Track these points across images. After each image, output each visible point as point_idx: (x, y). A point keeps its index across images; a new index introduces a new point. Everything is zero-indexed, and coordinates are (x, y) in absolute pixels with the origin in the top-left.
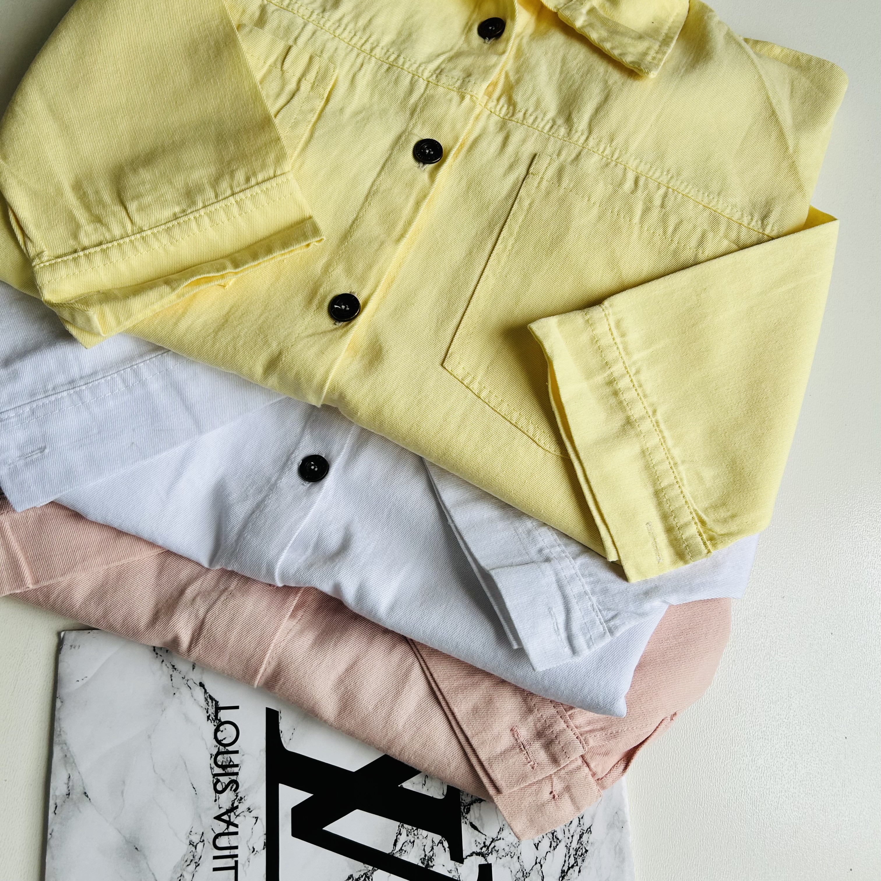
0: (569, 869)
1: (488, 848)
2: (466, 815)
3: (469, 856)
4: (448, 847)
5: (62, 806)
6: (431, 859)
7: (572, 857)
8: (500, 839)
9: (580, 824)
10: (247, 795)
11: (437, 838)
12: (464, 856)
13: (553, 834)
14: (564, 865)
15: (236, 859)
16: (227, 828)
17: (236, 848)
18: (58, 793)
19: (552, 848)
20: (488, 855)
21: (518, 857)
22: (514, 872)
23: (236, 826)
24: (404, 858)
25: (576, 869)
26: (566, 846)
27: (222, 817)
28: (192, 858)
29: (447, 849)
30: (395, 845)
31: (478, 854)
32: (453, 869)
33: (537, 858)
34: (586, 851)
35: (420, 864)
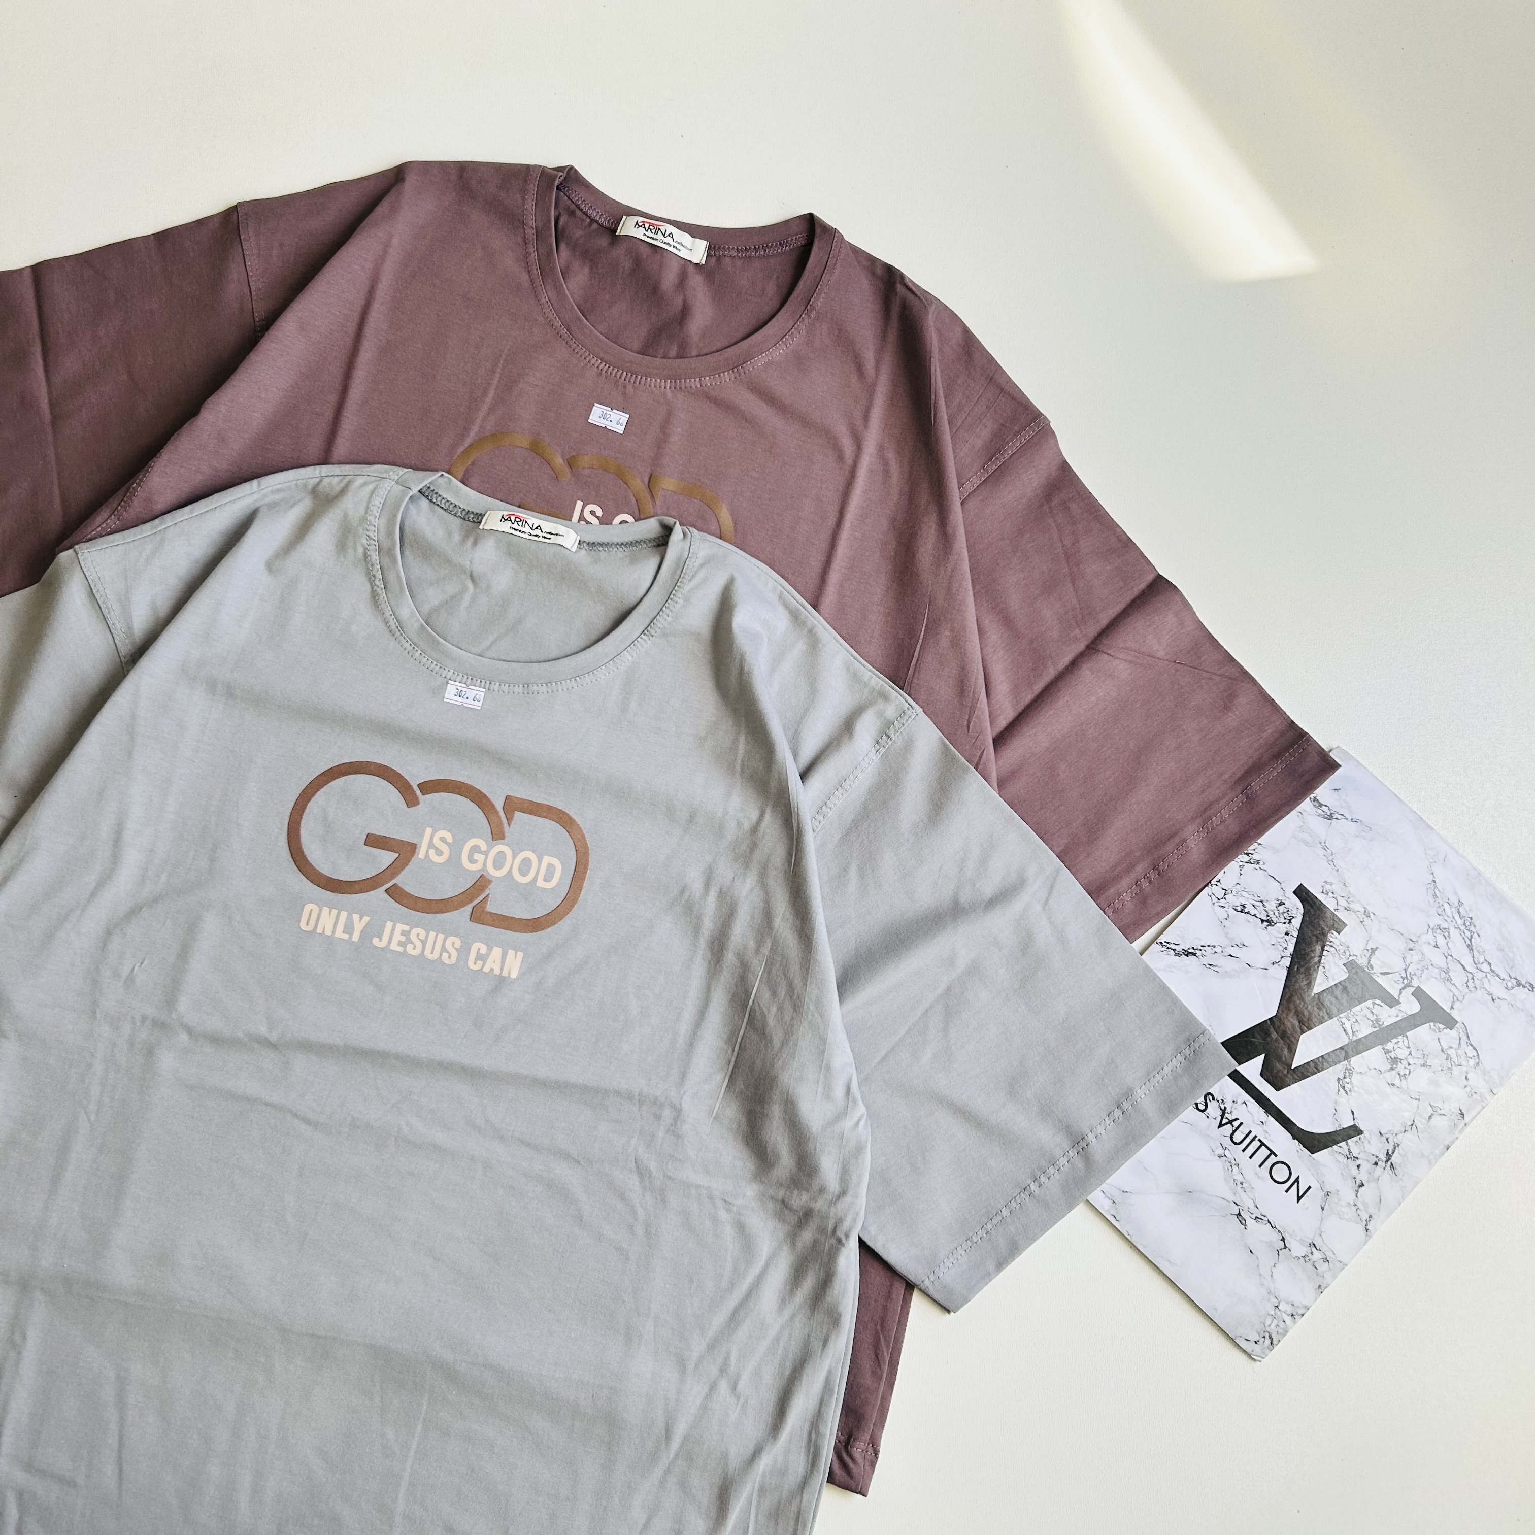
0: (1470, 940)
1: (1407, 979)
2: (1375, 971)
3: (1400, 995)
4: (1382, 1002)
5: (1117, 1213)
6: (1377, 1020)
7: (1466, 932)
8: (1409, 965)
9: (1450, 905)
10: (1224, 1094)
11: (1369, 1003)
12: (1397, 998)
13: (1440, 929)
14: (1465, 942)
15: (1257, 1138)
16: (1233, 1126)
17: (1250, 1132)
18: (1106, 1208)
19: (1448, 938)
20: (1411, 982)
21: (1432, 965)
22: (1438, 977)
23: (1237, 1119)
24: (1360, 1036)
25: (1475, 935)
26: (1456, 928)
27: (1223, 1123)
28: (1230, 1164)
29: (1382, 1004)
30: (1347, 1034)
31: (1404, 988)
32: (1398, 1012)
33: (1444, 954)
34: (1471, 918)
35: (1375, 1030)
